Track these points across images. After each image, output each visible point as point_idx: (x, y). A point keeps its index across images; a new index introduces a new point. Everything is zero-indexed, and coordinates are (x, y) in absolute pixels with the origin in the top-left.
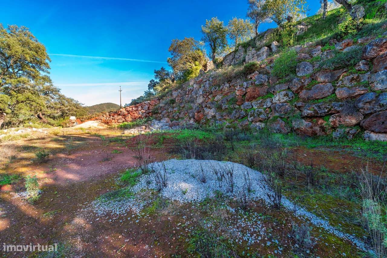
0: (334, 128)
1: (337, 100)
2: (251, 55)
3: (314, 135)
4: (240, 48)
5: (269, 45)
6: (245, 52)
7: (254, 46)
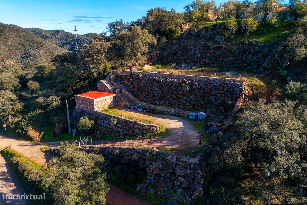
1: (243, 60)
4: (209, 29)
5: (225, 36)
6: (212, 32)
7: (216, 30)
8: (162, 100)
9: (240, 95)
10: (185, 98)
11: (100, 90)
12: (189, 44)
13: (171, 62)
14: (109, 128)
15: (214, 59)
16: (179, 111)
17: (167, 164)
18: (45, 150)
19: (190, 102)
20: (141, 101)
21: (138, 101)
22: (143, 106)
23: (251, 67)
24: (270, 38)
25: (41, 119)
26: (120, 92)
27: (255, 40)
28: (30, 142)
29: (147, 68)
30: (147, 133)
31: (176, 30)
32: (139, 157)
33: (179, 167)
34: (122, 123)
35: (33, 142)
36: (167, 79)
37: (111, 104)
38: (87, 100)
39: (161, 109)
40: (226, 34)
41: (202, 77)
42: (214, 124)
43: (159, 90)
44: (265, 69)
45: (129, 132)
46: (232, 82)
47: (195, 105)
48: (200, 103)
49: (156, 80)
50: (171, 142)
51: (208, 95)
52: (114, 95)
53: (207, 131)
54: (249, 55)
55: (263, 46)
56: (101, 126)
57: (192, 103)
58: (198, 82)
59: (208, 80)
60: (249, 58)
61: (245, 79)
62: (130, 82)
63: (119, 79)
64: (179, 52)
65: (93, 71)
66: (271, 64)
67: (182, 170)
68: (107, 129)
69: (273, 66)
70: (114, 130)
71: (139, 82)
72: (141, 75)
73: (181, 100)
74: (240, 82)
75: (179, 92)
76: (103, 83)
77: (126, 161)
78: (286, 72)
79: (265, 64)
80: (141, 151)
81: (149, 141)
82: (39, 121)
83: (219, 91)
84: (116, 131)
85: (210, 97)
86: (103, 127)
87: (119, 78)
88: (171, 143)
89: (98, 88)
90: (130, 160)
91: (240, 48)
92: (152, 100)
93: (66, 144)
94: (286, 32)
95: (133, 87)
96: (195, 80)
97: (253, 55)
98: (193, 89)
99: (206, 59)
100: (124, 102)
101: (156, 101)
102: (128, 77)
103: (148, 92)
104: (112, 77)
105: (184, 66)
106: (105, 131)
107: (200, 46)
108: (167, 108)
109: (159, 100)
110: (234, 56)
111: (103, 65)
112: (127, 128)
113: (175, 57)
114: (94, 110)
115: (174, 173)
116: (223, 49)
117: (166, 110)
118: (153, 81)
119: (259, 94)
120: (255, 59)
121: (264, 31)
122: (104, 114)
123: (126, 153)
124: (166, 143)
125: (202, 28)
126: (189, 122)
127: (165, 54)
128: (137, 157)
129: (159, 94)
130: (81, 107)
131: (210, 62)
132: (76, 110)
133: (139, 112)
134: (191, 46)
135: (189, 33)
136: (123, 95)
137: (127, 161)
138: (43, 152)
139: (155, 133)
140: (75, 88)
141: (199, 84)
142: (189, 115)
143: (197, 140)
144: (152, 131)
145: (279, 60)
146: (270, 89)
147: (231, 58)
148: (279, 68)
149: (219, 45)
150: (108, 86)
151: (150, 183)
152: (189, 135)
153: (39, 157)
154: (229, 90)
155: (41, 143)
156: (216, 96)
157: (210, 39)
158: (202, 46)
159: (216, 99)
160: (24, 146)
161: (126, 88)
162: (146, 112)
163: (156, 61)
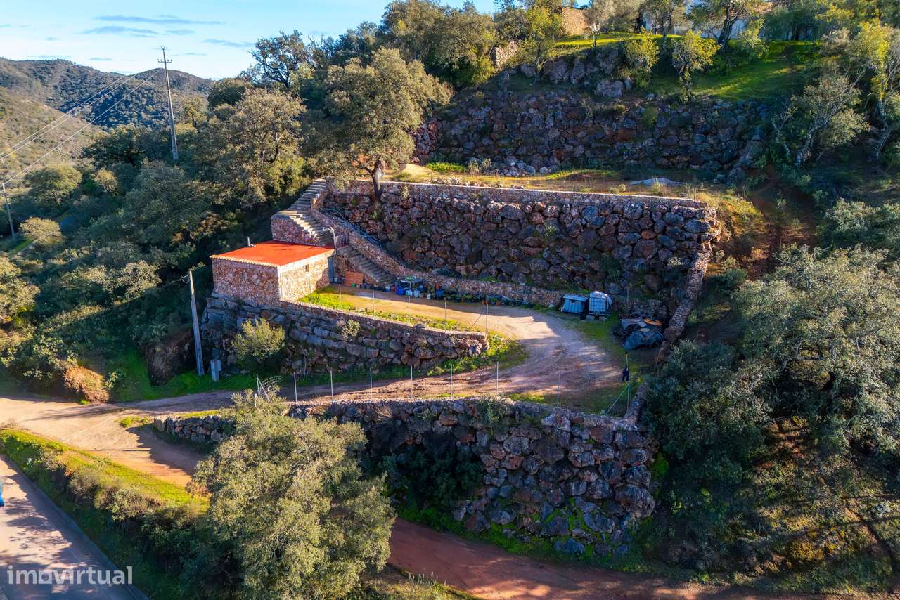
0: (678, 163)
1: (680, 147)
2: (603, 85)
3: (669, 168)
4: (577, 61)
5: (623, 80)
6: (586, 69)
7: (596, 64)
8: (476, 262)
9: (699, 241)
10: (545, 254)
11: (282, 239)
12: (523, 105)
13: (473, 154)
14: (334, 350)
15: (598, 145)
16: (531, 292)
17: (544, 436)
18: (136, 425)
19: (558, 264)
20: (410, 267)
21: (402, 269)
22: (421, 283)
23: (700, 165)
24: (746, 86)
25: (99, 333)
26: (346, 243)
27: (705, 91)
28: (75, 405)
29: (415, 171)
30: (455, 359)
31: (479, 64)
32: (454, 426)
33: (580, 445)
34: (375, 334)
35: (86, 404)
36: (488, 202)
37: (321, 280)
38: (251, 269)
39: (474, 289)
40: (626, 74)
41: (589, 195)
42: (642, 324)
43: (464, 234)
44: (749, 169)
45: (399, 358)
46: (676, 208)
47: (573, 273)
48: (589, 268)
49: (455, 205)
50: (534, 378)
51: (611, 246)
52: (330, 252)
53: (627, 343)
54: (695, 133)
55: (732, 110)
56: (306, 346)
57: (566, 269)
58: (578, 210)
59: (606, 205)
60: (696, 142)
61: (705, 197)
62: (376, 214)
63: (335, 205)
64: (496, 127)
65: (253, 182)
66: (764, 156)
67: (591, 451)
68: (324, 352)
69: (770, 161)
70: (350, 355)
71: (402, 214)
72: (405, 194)
73: (533, 261)
74: (696, 206)
75: (528, 240)
76: (292, 218)
77: (415, 438)
78: (808, 178)
79: (748, 157)
80: (460, 409)
81: (469, 378)
82: (93, 340)
83: (640, 233)
84: (357, 358)
85: (616, 249)
86: (314, 346)
87: (336, 202)
88: (538, 382)
89: (274, 234)
90: (429, 435)
91: (667, 115)
92: (444, 264)
93: (249, 397)
94: (784, 70)
95: (384, 229)
96: (571, 205)
97: (706, 133)
98: (566, 228)
99: (575, 147)
100: (359, 272)
101: (458, 268)
102: (367, 200)
103: (431, 242)
104: (315, 201)
105: (516, 166)
106: (320, 358)
107: (556, 109)
108: (492, 284)
109: (467, 262)
110: (653, 137)
111: (278, 165)
112: (392, 346)
113: (485, 141)
114: (279, 298)
115: (566, 463)
116: (622, 118)
117: (492, 289)
118: (445, 209)
119: (749, 238)
120: (712, 146)
121: (725, 68)
122: (312, 308)
123: (412, 415)
124: (524, 382)
125: (557, 59)
126: (566, 322)
127: (453, 132)
128: (448, 425)
129: (466, 247)
130: (232, 290)
131: (588, 154)
132: (216, 301)
133: (413, 299)
134: (528, 108)
135: (517, 72)
136: (357, 253)
137: (419, 440)
138: (131, 430)
139: (479, 356)
140: (197, 237)
141: (580, 214)
142: (563, 300)
143: (606, 370)
144: (470, 351)
145: (785, 146)
146: (773, 224)
147: (645, 143)
148: (785, 167)
149: (611, 107)
150: (306, 226)
151: (497, 496)
152: (579, 357)
153: (124, 446)
154: (669, 228)
155: (113, 407)
156: (633, 245)
157: (582, 89)
158: (561, 108)
159: (632, 254)
160: (59, 417)
161: (363, 231)
162: (435, 298)
163: (430, 151)
